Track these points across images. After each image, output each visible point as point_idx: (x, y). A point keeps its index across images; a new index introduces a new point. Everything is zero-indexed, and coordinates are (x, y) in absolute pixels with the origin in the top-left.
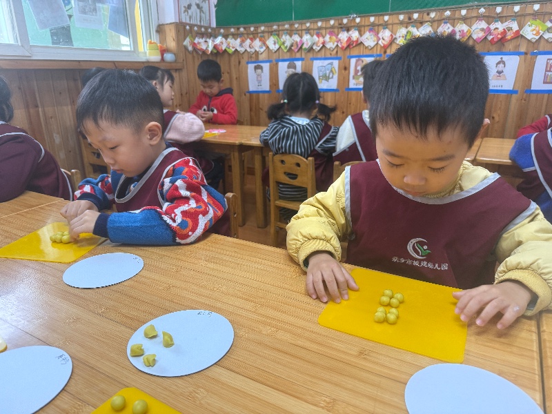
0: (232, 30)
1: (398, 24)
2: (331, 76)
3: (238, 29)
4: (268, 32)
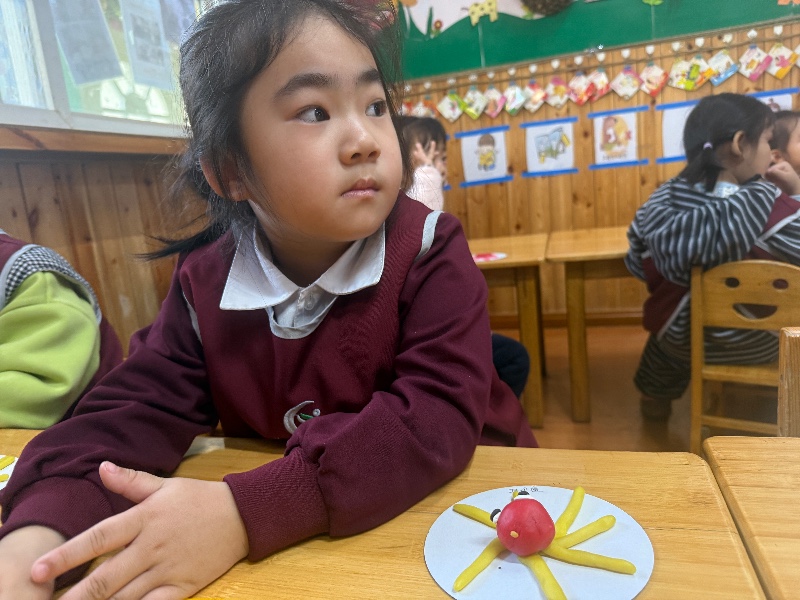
1: (670, 56)
2: (561, 148)
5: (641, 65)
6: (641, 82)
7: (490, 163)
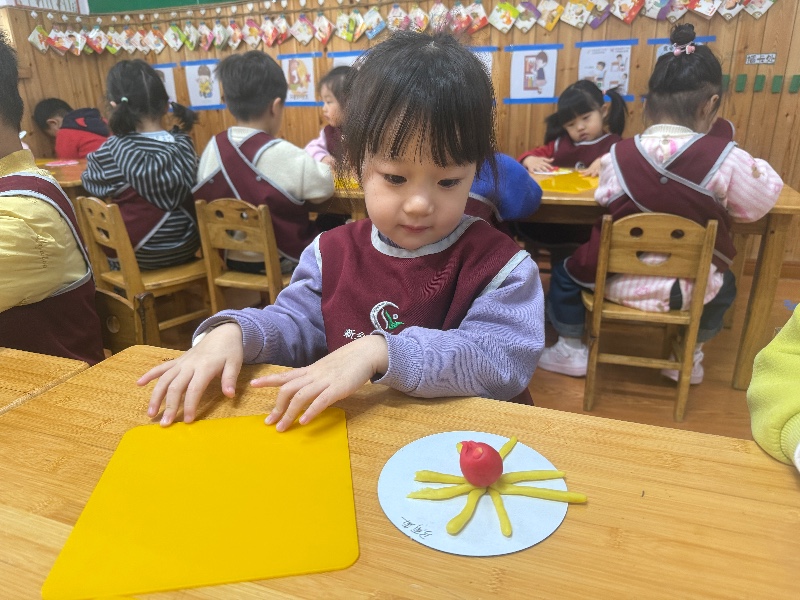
0: (114, 19)
3: (122, 17)
4: (165, 21)
5: (315, 14)
6: (314, 31)
7: (208, 91)
